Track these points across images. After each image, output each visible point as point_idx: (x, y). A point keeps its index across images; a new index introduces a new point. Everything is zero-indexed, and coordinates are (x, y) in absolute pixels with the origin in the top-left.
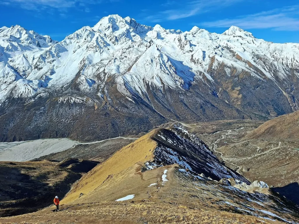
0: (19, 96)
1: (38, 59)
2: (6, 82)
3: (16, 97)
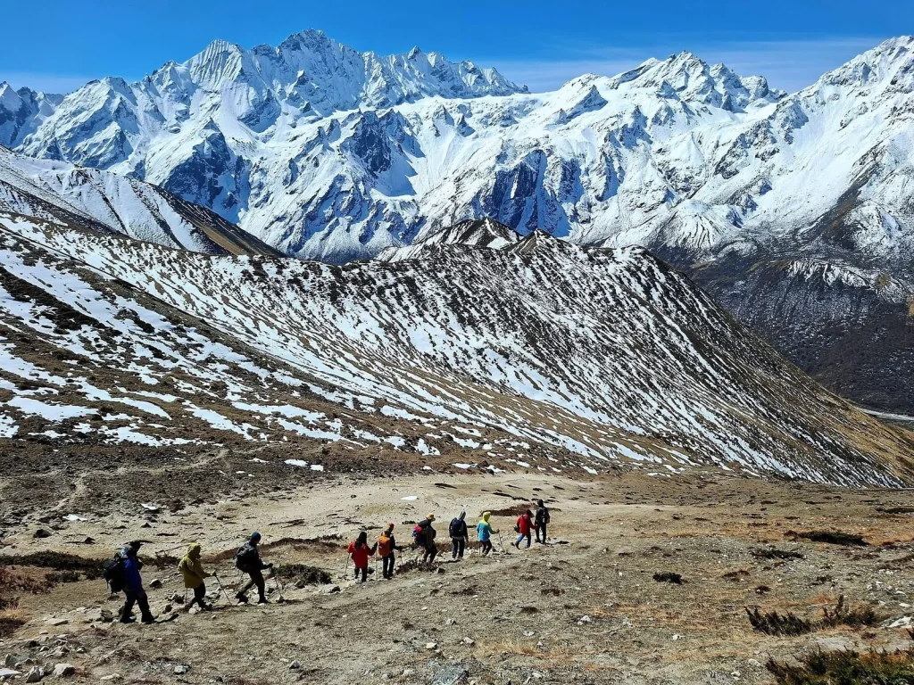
1: (731, 145)
2: (642, 204)
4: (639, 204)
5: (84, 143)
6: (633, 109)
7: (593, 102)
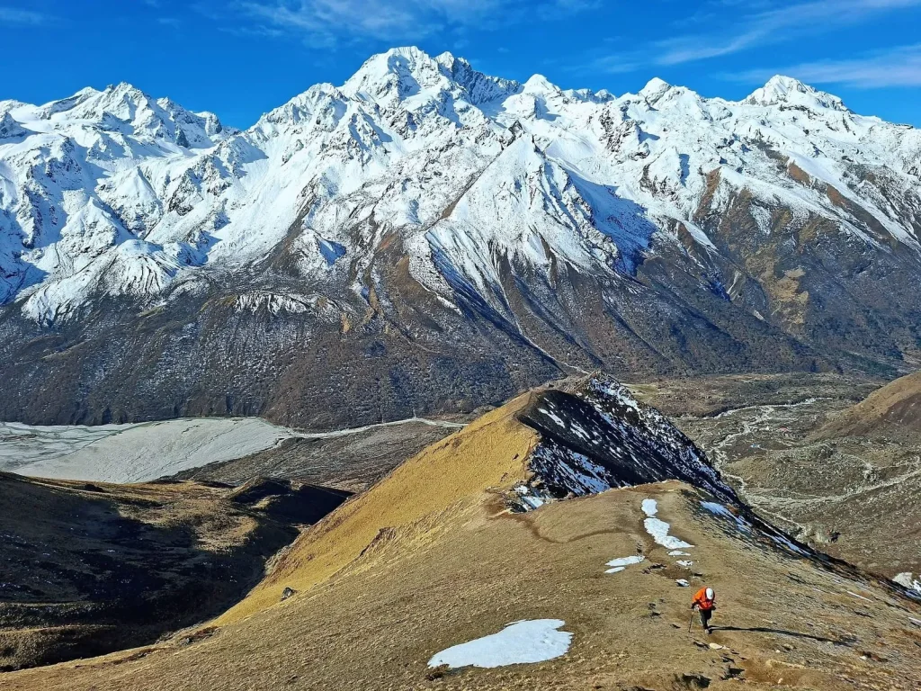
0: (124, 289)
1: (180, 180)
2: (87, 249)
3: (115, 292)
4: (83, 249)
6: (62, 140)
7: (10, 131)
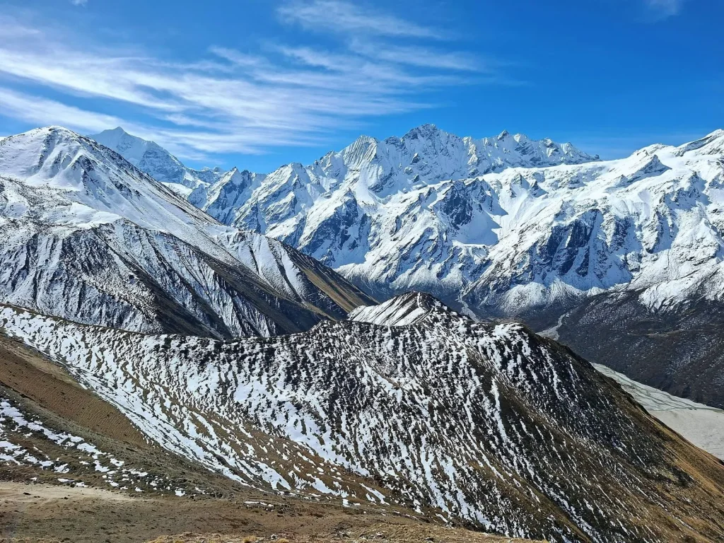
0: (719, 296)
2: (691, 258)
3: (710, 297)
4: (688, 258)
5: (273, 205)
6: (691, 174)
7: (654, 168)
